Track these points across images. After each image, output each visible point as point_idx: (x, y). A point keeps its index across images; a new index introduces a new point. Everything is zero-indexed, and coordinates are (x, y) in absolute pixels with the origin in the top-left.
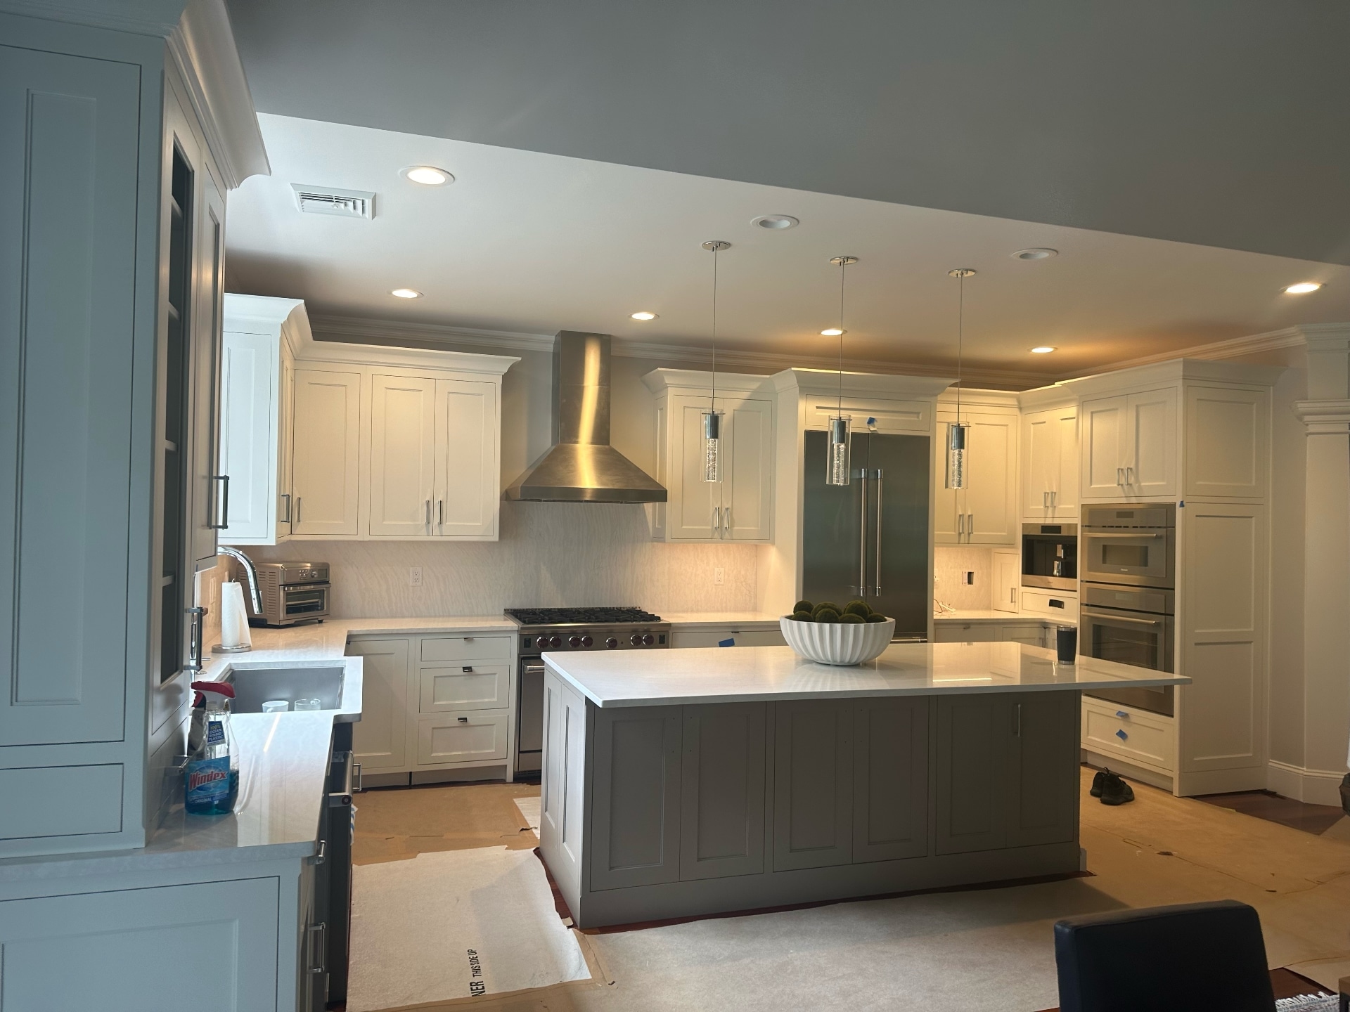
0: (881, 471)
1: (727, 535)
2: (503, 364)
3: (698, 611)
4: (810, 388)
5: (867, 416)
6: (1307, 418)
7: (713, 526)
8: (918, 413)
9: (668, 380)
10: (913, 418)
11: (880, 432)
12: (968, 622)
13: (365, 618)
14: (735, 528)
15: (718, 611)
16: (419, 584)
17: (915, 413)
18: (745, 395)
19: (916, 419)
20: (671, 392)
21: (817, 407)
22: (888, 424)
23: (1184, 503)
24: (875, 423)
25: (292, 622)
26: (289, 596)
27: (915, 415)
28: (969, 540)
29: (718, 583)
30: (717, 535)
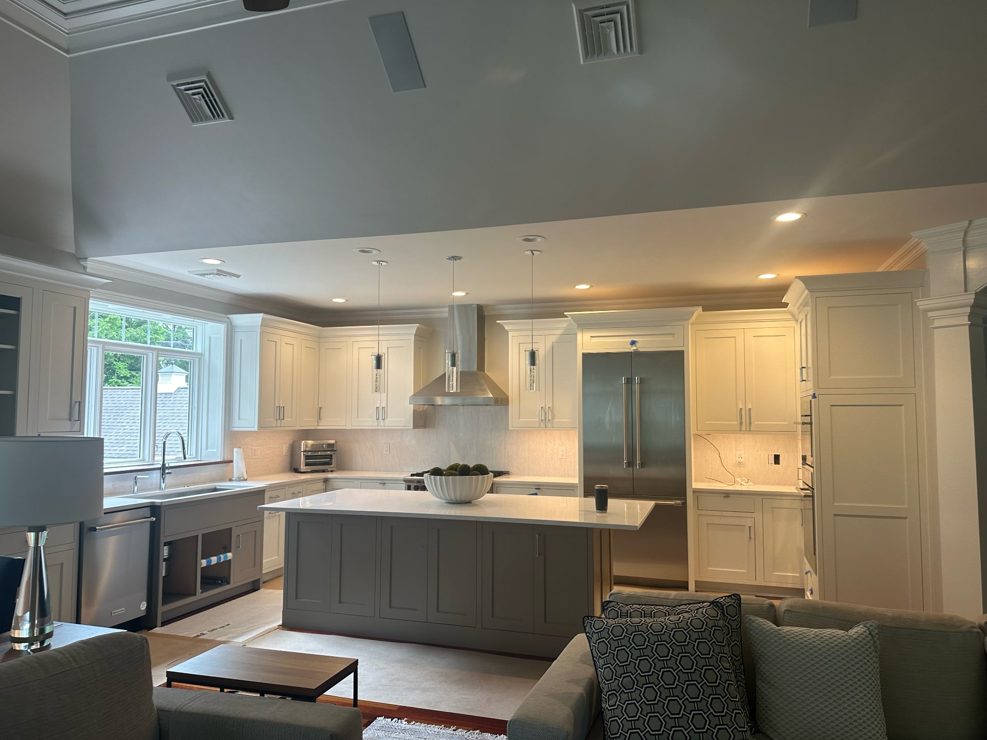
0: (638, 378)
1: (549, 425)
2: (413, 329)
3: (548, 476)
4: (586, 325)
5: (630, 339)
6: (930, 314)
7: (539, 419)
8: (674, 334)
9: (507, 328)
10: (670, 338)
11: (641, 350)
12: (728, 492)
13: (363, 471)
14: (556, 420)
15: (562, 476)
16: (388, 453)
17: (671, 334)
18: (560, 332)
19: (672, 339)
20: (511, 334)
21: (591, 337)
22: (647, 343)
23: (816, 395)
24: (637, 344)
25: (310, 470)
26: (307, 457)
27: (672, 336)
28: (750, 428)
29: (561, 457)
30: (542, 425)
